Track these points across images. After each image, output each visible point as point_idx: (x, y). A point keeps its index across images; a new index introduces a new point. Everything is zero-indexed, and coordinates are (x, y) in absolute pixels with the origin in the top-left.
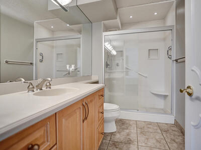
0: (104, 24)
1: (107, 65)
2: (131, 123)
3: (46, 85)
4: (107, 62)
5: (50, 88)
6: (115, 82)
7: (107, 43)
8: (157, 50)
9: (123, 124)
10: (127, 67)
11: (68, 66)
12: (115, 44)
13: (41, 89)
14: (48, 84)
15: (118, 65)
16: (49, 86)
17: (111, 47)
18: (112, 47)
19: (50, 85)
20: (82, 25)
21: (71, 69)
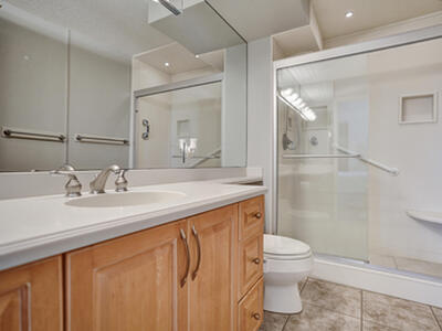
0: (277, 43)
1: (286, 143)
2: (346, 295)
3: (117, 184)
4: (285, 135)
5: (125, 190)
6: (306, 184)
7: (289, 91)
8: (432, 96)
9: (323, 294)
10: (341, 148)
11: (182, 141)
12: (312, 94)
13: (102, 192)
14: (121, 180)
15: (314, 143)
16: (123, 186)
17: (300, 100)
18: (304, 101)
19: (126, 182)
20: (225, 50)
21: (188, 149)
